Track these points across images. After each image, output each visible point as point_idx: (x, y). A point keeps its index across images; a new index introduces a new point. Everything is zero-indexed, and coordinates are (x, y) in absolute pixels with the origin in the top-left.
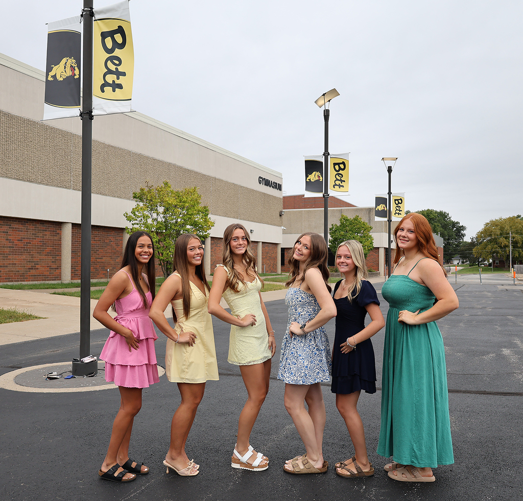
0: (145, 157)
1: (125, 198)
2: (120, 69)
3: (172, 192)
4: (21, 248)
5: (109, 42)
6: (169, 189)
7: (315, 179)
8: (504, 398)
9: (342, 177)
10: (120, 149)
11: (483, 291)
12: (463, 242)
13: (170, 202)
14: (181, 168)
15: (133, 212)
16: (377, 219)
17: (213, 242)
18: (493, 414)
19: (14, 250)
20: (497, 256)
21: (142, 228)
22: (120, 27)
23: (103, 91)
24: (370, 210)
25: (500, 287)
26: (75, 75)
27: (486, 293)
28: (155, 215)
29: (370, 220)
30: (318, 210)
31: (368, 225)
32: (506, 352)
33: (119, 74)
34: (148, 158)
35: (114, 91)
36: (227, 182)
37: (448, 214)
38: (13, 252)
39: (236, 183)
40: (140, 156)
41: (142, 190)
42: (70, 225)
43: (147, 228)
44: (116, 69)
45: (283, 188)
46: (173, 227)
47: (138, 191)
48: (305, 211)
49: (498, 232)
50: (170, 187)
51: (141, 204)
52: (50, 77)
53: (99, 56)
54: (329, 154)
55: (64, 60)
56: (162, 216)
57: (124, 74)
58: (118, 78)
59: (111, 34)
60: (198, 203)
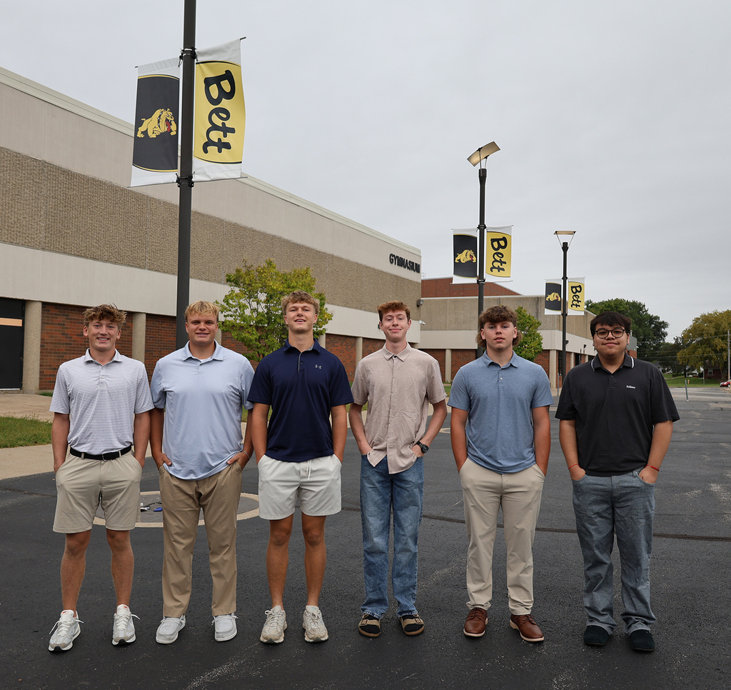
0: (242, 227)
1: (215, 281)
2: (228, 124)
3: (277, 274)
4: (81, 345)
5: (214, 91)
6: (273, 271)
7: (466, 260)
8: (709, 544)
9: (503, 257)
10: (210, 217)
11: (689, 411)
12: (664, 343)
13: (275, 288)
14: (288, 242)
15: (226, 300)
16: (548, 312)
17: (328, 340)
18: (695, 562)
19: (72, 347)
20: (710, 362)
21: (238, 321)
22: (228, 72)
23: (206, 151)
24: (537, 299)
25: (713, 406)
26: (171, 131)
27: (694, 413)
28: (254, 305)
29: (537, 313)
30: (467, 299)
31: (535, 320)
32: (715, 488)
33: (226, 130)
34: (245, 229)
35: (220, 151)
36: (347, 262)
37: (644, 306)
38: (71, 350)
39: (359, 262)
40: (235, 226)
41: (238, 271)
42: (144, 317)
43: (244, 321)
44: (223, 124)
45: (422, 269)
46: (278, 320)
47: (233, 272)
48: (450, 300)
49: (713, 331)
50: (274, 268)
51: (237, 290)
52: (139, 133)
53: (202, 107)
54: (485, 227)
55: (158, 112)
56: (263, 305)
57: (232, 131)
58: (225, 136)
59: (217, 80)
60: (312, 289)
